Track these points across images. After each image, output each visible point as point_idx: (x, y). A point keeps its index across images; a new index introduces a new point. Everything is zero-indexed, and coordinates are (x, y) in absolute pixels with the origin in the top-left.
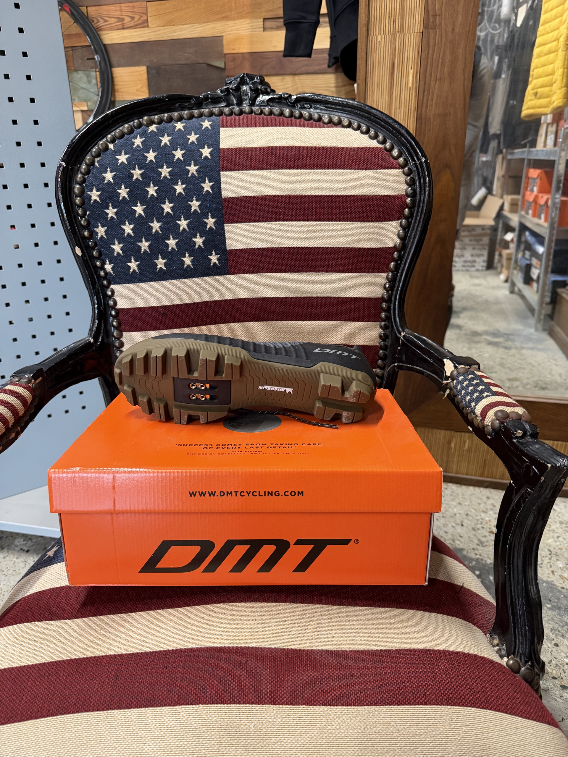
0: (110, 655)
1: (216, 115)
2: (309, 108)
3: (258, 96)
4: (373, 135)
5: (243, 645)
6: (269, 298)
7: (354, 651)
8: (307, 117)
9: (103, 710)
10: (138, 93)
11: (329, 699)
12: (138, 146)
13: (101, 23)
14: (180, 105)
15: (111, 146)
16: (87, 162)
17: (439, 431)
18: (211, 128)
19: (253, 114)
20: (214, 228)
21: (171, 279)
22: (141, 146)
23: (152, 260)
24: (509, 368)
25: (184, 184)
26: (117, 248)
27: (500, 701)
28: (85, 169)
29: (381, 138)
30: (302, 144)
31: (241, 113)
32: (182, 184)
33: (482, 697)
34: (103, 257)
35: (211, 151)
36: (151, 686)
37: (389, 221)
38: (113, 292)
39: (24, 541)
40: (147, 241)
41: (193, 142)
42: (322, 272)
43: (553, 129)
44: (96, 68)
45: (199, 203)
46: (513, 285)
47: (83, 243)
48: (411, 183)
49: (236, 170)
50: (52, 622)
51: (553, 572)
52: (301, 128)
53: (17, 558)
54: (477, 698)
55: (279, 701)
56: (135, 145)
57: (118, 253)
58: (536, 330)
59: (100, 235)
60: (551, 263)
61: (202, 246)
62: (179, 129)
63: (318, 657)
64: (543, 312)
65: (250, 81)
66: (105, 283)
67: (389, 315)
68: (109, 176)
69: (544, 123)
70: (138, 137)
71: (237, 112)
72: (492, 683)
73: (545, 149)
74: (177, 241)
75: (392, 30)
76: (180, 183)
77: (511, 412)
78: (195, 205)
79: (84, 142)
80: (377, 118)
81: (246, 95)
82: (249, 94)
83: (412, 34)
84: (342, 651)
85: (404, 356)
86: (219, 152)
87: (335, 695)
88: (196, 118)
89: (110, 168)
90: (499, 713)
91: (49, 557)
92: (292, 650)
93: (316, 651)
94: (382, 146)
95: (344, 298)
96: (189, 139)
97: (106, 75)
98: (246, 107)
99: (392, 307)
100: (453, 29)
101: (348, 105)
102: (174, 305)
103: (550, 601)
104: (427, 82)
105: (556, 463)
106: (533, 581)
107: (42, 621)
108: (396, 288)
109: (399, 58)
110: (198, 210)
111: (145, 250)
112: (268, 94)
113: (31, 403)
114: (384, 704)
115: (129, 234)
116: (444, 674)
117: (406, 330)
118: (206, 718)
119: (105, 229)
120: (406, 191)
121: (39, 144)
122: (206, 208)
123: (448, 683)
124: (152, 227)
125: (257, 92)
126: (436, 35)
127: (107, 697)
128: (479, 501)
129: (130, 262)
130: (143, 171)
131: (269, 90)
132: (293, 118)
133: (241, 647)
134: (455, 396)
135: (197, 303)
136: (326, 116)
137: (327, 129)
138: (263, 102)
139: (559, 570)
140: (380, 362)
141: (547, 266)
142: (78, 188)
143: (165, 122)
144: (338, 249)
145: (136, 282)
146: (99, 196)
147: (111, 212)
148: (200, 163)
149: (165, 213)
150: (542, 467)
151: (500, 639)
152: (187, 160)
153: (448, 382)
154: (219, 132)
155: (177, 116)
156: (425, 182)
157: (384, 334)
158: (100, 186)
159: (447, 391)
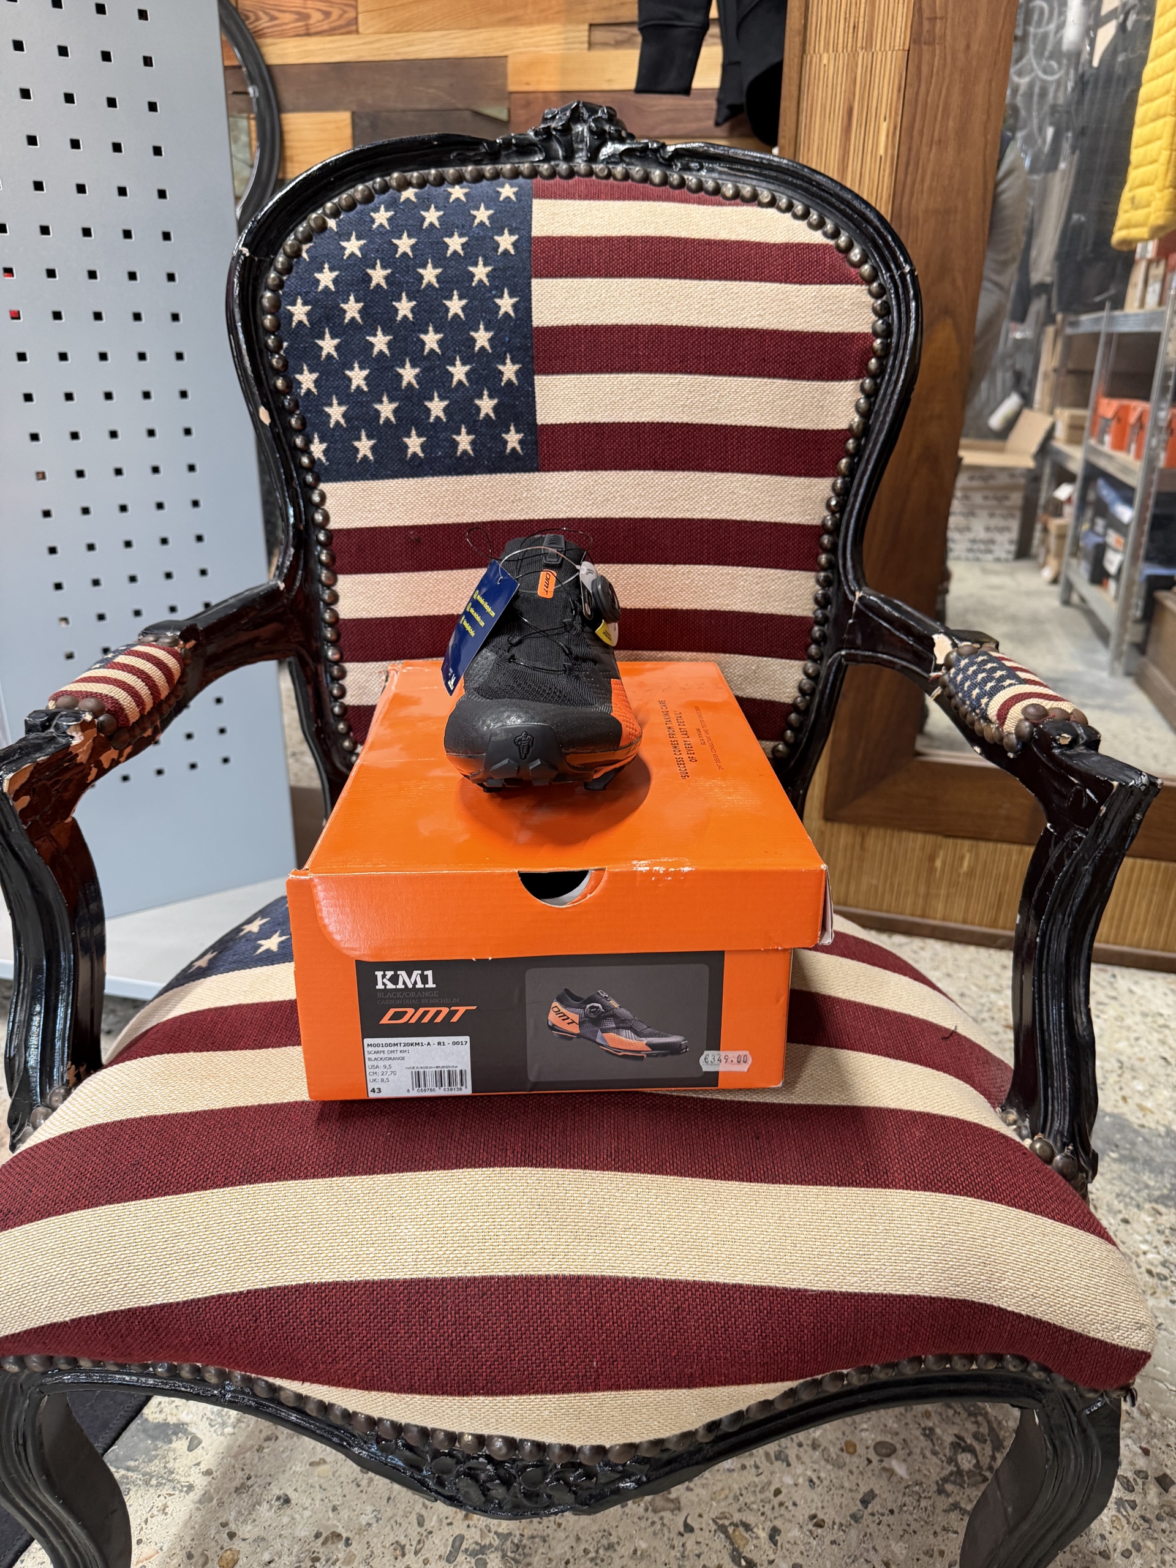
1: (525, 177)
2: (698, 170)
3: (603, 144)
4: (815, 223)
8: (693, 186)
9: (323, 1176)
12: (381, 225)
13: (264, 23)
14: (458, 154)
15: (332, 223)
16: (288, 250)
17: (912, 835)
18: (517, 198)
19: (594, 177)
20: (515, 381)
21: (433, 475)
22: (387, 226)
23: (400, 438)
25: (464, 298)
26: (336, 412)
28: (283, 264)
29: (829, 227)
30: (684, 234)
31: (571, 174)
32: (460, 298)
33: (986, 1184)
34: (308, 429)
35: (516, 241)
37: (841, 380)
38: (323, 497)
40: (391, 400)
41: (482, 224)
43: (1158, 271)
44: (250, 111)
45: (490, 335)
46: (1069, 587)
47: (274, 401)
48: (883, 312)
49: (561, 276)
51: (1124, 1099)
52: (683, 205)
56: (377, 224)
57: (337, 423)
58: (1112, 673)
59: (305, 387)
60: (1144, 539)
61: (492, 415)
62: (458, 199)
63: (699, 1109)
64: (1128, 638)
65: (590, 116)
66: (310, 478)
67: (833, 558)
69: (1143, 257)
70: (382, 208)
71: (564, 173)
73: (1141, 311)
74: (446, 403)
75: (850, 45)
76: (456, 297)
77: (1051, 709)
78: (482, 338)
80: (823, 190)
81: (582, 141)
82: (587, 139)
83: (889, 53)
85: (859, 636)
86: (531, 243)
87: (728, 1164)
88: (488, 179)
89: (329, 263)
91: (199, 968)
94: (831, 242)
96: (475, 217)
98: (580, 164)
99: (840, 543)
100: (968, 47)
101: (770, 166)
102: (435, 525)
103: (1117, 1146)
105: (1128, 780)
106: (1082, 1006)
107: (201, 1051)
108: (848, 509)
109: (862, 98)
110: (488, 347)
111: (387, 420)
112: (622, 141)
113: (181, 680)
115: (358, 387)
116: (920, 1145)
117: (865, 588)
119: (315, 376)
120: (873, 327)
121: (167, 236)
122: (503, 344)
123: (928, 1158)
124: (401, 376)
125: (601, 137)
126: (934, 55)
127: (330, 1158)
128: (987, 972)
129: (359, 439)
130: (389, 271)
131: (624, 134)
132: (668, 186)
134: (951, 697)
136: (730, 185)
137: (730, 208)
138: (613, 155)
139: (1137, 1095)
140: (813, 649)
141: (1137, 546)
142: (269, 298)
143: (432, 185)
144: (744, 428)
145: (368, 479)
146: (308, 314)
147: (328, 345)
148: (494, 261)
149: (426, 351)
150: (1103, 788)
151: (1019, 1112)
152: (471, 254)
153: (940, 673)
154: (531, 207)
155: (453, 174)
156: (908, 311)
157: (824, 595)
158: (311, 296)
159: (938, 691)
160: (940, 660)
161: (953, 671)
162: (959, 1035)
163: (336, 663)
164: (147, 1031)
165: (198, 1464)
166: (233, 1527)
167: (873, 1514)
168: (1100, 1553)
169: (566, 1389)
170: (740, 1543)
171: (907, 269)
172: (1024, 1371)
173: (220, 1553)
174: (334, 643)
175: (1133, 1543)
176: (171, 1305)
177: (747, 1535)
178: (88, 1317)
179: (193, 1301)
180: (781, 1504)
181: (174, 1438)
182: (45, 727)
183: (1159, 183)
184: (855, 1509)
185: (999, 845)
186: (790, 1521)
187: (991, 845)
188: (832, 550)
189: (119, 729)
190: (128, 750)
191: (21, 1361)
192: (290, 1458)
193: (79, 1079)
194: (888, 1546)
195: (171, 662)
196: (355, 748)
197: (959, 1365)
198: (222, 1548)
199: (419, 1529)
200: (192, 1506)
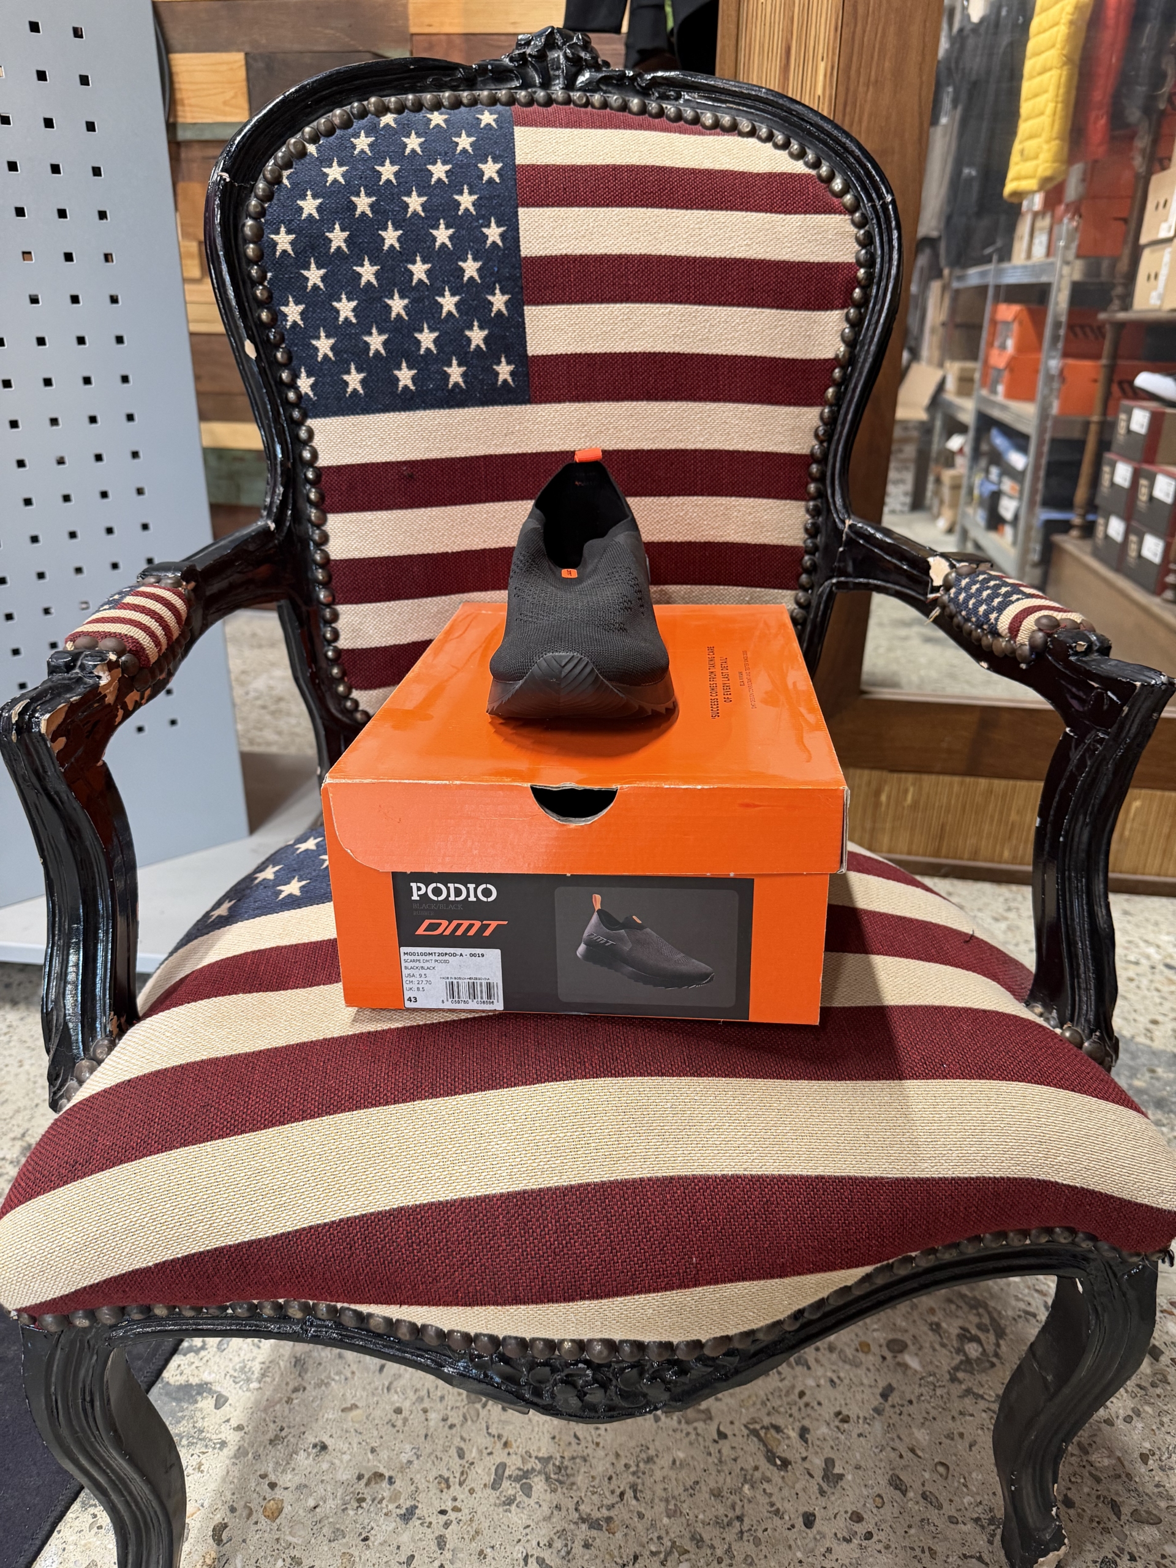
1: (503, 104)
2: (677, 99)
3: (579, 71)
4: (795, 152)
8: (672, 115)
10: (227, 109)
12: (363, 151)
14: (435, 80)
15: (312, 149)
16: (269, 176)
17: (858, 771)
18: (497, 125)
19: (572, 105)
20: (505, 312)
21: (425, 409)
22: (368, 152)
23: (391, 370)
25: (451, 227)
26: (324, 345)
28: (264, 190)
29: (811, 156)
30: (668, 163)
31: (549, 102)
32: (447, 228)
34: (294, 362)
35: (500, 169)
37: (827, 309)
38: (311, 433)
40: (380, 332)
41: (464, 151)
43: (1046, 222)
45: (478, 264)
46: (965, 536)
47: (259, 334)
48: (867, 242)
49: (548, 206)
52: (665, 134)
56: (357, 150)
57: (326, 356)
59: (290, 319)
60: (1040, 485)
61: (483, 346)
62: (438, 125)
65: (564, 43)
66: (296, 414)
67: (820, 486)
68: (309, 206)
69: (1029, 209)
70: (362, 134)
71: (541, 100)
73: (1029, 263)
74: (436, 334)
76: (442, 226)
77: (1062, 620)
78: (471, 268)
80: (803, 120)
81: (558, 68)
82: (563, 66)
85: (851, 564)
86: (515, 171)
88: (466, 106)
89: (312, 190)
90: (1062, 1090)
91: (220, 917)
94: (813, 172)
96: (457, 144)
98: (558, 90)
99: (829, 474)
101: (748, 96)
102: (428, 460)
104: (852, 88)
105: (1148, 680)
106: (1102, 900)
108: (836, 437)
109: (799, 37)
110: (477, 278)
111: (377, 352)
112: (597, 69)
115: (346, 319)
116: (969, 1037)
117: (853, 515)
119: (301, 307)
120: (857, 257)
122: (492, 274)
123: (978, 1049)
124: (390, 307)
125: (577, 65)
129: (348, 372)
130: (374, 199)
131: (598, 61)
132: (647, 115)
134: (952, 617)
136: (709, 115)
137: (711, 138)
138: (589, 83)
140: (804, 578)
142: (251, 226)
143: (411, 110)
144: (735, 358)
145: (358, 414)
146: (292, 243)
147: (314, 276)
149: (415, 281)
150: (1125, 689)
151: (1044, 1006)
152: (455, 182)
153: (938, 595)
154: (512, 134)
155: (431, 100)
156: (890, 240)
157: (813, 524)
158: (294, 224)
159: (936, 612)
160: (938, 581)
161: (953, 591)
162: (977, 938)
163: (328, 605)
164: (182, 980)
165: (228, 1421)
166: (272, 1478)
167: (893, 1406)
168: (1105, 1421)
169: (669, 1287)
170: (772, 1444)
171: (889, 198)
172: (1073, 1243)
173: (264, 1503)
174: (326, 585)
175: (1133, 1410)
176: (260, 1240)
177: (778, 1437)
178: (173, 1261)
179: (283, 1234)
180: (807, 1405)
181: (199, 1398)
182: (69, 667)
183: (1045, 136)
184: (876, 1403)
185: (941, 777)
186: (817, 1420)
187: (933, 777)
188: (821, 479)
189: (141, 669)
190: (148, 692)
191: (91, 1315)
192: (320, 1407)
193: (122, 1031)
194: (911, 1434)
195: (179, 603)
196: (350, 692)
197: (1016, 1242)
198: (265, 1499)
199: (461, 1462)
200: (227, 1462)
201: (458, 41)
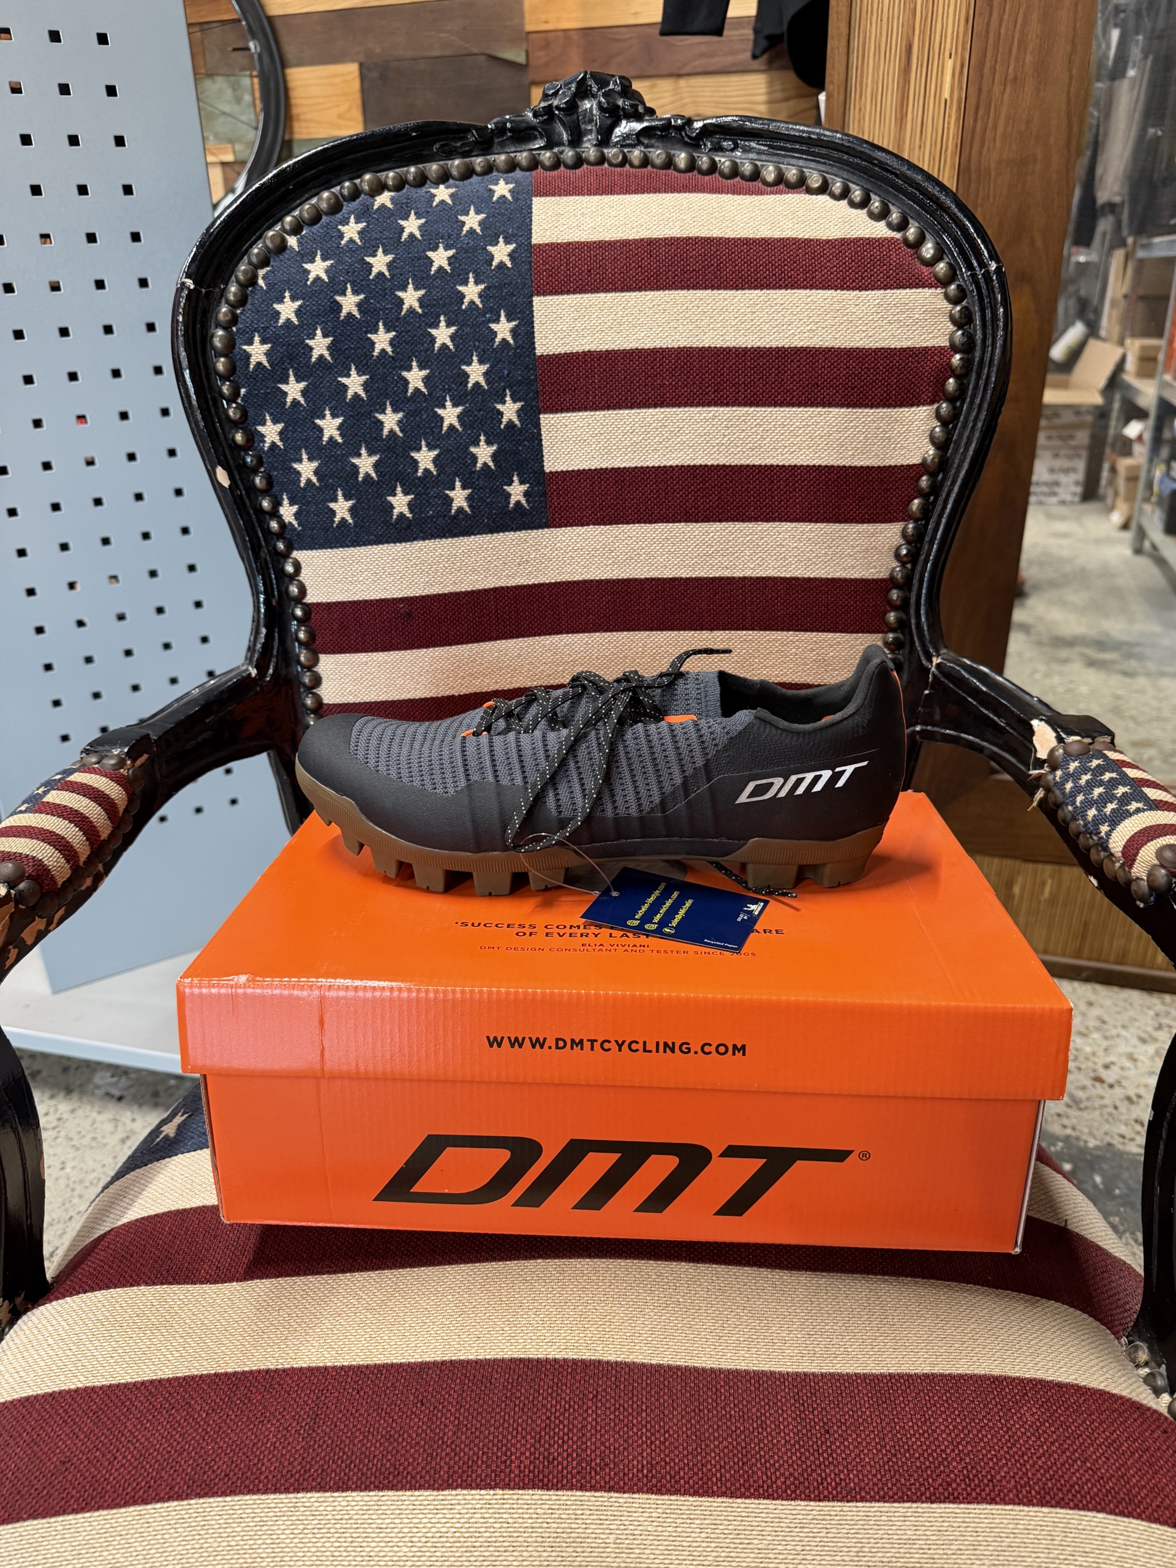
0: (301, 1369)
1: (523, 169)
2: (732, 150)
3: (616, 123)
4: (876, 211)
5: (587, 1355)
6: (636, 579)
7: (832, 1375)
8: (727, 171)
10: (341, 122)
11: (779, 1483)
12: (351, 240)
14: (442, 146)
15: (292, 241)
16: (241, 277)
18: (513, 197)
19: (606, 165)
20: (517, 422)
21: (424, 539)
22: (358, 241)
23: (382, 497)
24: (1133, 718)
25: (453, 325)
26: (306, 469)
27: (1159, 1499)
28: (235, 294)
29: (895, 216)
30: (716, 233)
31: (579, 162)
32: (448, 326)
33: (1120, 1489)
34: (275, 489)
35: (513, 251)
36: (391, 1443)
37: (912, 405)
38: (298, 566)
39: (113, 1076)
40: (371, 453)
41: (472, 231)
42: (756, 520)
44: (252, 69)
45: (484, 368)
46: (1142, 534)
47: (233, 459)
48: (963, 321)
49: (568, 292)
50: (175, 1288)
52: (714, 196)
53: (99, 1113)
54: (1109, 1491)
55: (668, 1485)
56: (346, 239)
57: (309, 481)
59: (268, 440)
61: (491, 464)
62: (443, 202)
63: (752, 1388)
65: (599, 90)
66: (281, 546)
67: (904, 616)
68: (287, 309)
70: (352, 219)
71: (570, 162)
72: (1141, 1456)
74: (436, 452)
76: (443, 324)
78: (476, 372)
79: (234, 233)
80: (887, 170)
81: (591, 121)
82: (597, 118)
84: (805, 1374)
85: (938, 710)
86: (531, 253)
87: (791, 1474)
88: (478, 175)
89: (290, 290)
90: (1158, 1526)
91: (166, 1137)
92: (696, 1369)
93: (747, 1372)
94: (898, 235)
95: (805, 579)
96: (463, 223)
97: (272, 84)
98: (590, 151)
99: (913, 602)
101: (820, 143)
102: (428, 596)
104: (985, 88)
108: (922, 558)
109: (923, 32)
110: (483, 383)
111: (367, 475)
112: (639, 118)
113: (126, 811)
114: (901, 1500)
115: (331, 438)
116: (1033, 1434)
117: (944, 651)
118: (510, 1521)
119: (279, 427)
120: (951, 340)
122: (501, 378)
123: (1044, 1454)
124: (382, 423)
125: (614, 115)
127: (296, 1463)
129: (335, 500)
130: (362, 296)
131: (641, 109)
132: (695, 172)
133: (583, 1361)
134: (1059, 806)
135: (480, 591)
136: (771, 168)
137: (772, 197)
138: (627, 136)
142: (221, 336)
143: (411, 186)
144: (794, 468)
145: (348, 546)
146: (268, 354)
147: (293, 390)
148: (488, 277)
149: (410, 391)
151: (1151, 1349)
152: (459, 272)
153: (1042, 772)
154: (530, 207)
155: (437, 171)
156: (995, 319)
158: (270, 332)
159: (1040, 794)
160: (1042, 754)
161: (1059, 773)
164: (100, 1240)
171: (993, 266)
188: (903, 606)
189: (45, 893)
190: (61, 912)
193: (15, 1315)
195: (116, 791)
201: (575, 36)
